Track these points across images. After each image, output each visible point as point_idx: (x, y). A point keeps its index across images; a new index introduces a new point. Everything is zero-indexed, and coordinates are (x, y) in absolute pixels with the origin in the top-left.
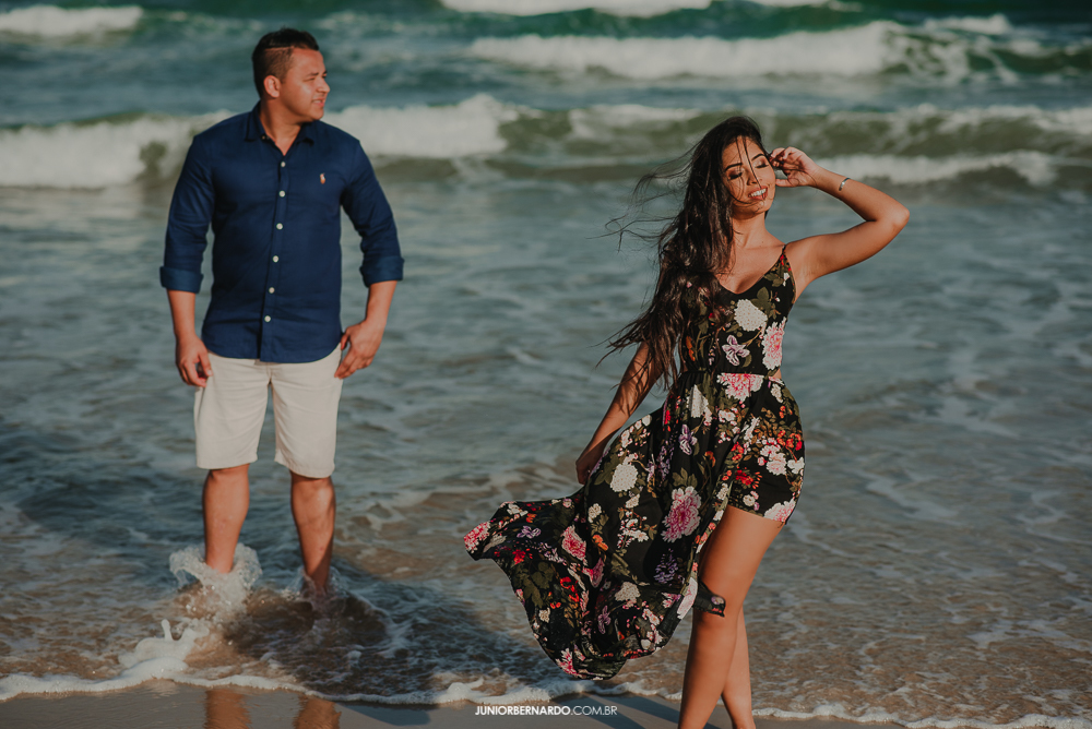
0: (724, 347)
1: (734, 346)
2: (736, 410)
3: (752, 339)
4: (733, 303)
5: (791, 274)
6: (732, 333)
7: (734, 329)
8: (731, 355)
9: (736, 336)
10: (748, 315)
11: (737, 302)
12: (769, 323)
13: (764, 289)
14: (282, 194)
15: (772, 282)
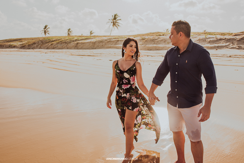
2: (123, 90)
3: (128, 79)
6: (124, 78)
8: (124, 82)
10: (126, 75)
11: (124, 73)
12: (130, 77)
13: (129, 70)
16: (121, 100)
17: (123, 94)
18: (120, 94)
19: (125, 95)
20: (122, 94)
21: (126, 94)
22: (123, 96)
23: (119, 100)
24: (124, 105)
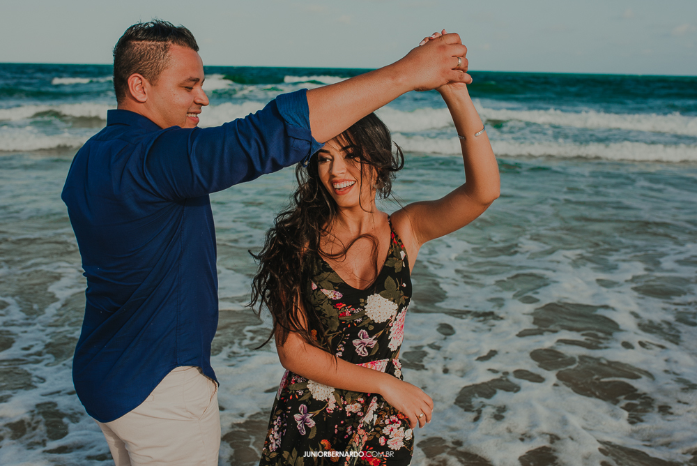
0: (354, 342)
1: (364, 340)
2: (362, 400)
3: (381, 331)
4: (362, 300)
5: (405, 252)
6: (363, 328)
7: (366, 323)
8: (361, 349)
9: (367, 330)
10: (379, 308)
11: (366, 299)
12: (399, 310)
13: (389, 278)
15: (393, 268)
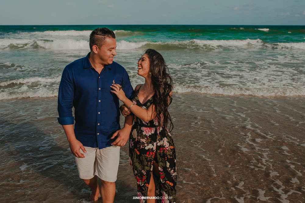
14: (100, 89)
16: (145, 155)
17: (148, 145)
18: (141, 146)
19: (150, 146)
20: (146, 145)
21: (153, 145)
22: (147, 148)
23: (142, 156)
24: (151, 164)
